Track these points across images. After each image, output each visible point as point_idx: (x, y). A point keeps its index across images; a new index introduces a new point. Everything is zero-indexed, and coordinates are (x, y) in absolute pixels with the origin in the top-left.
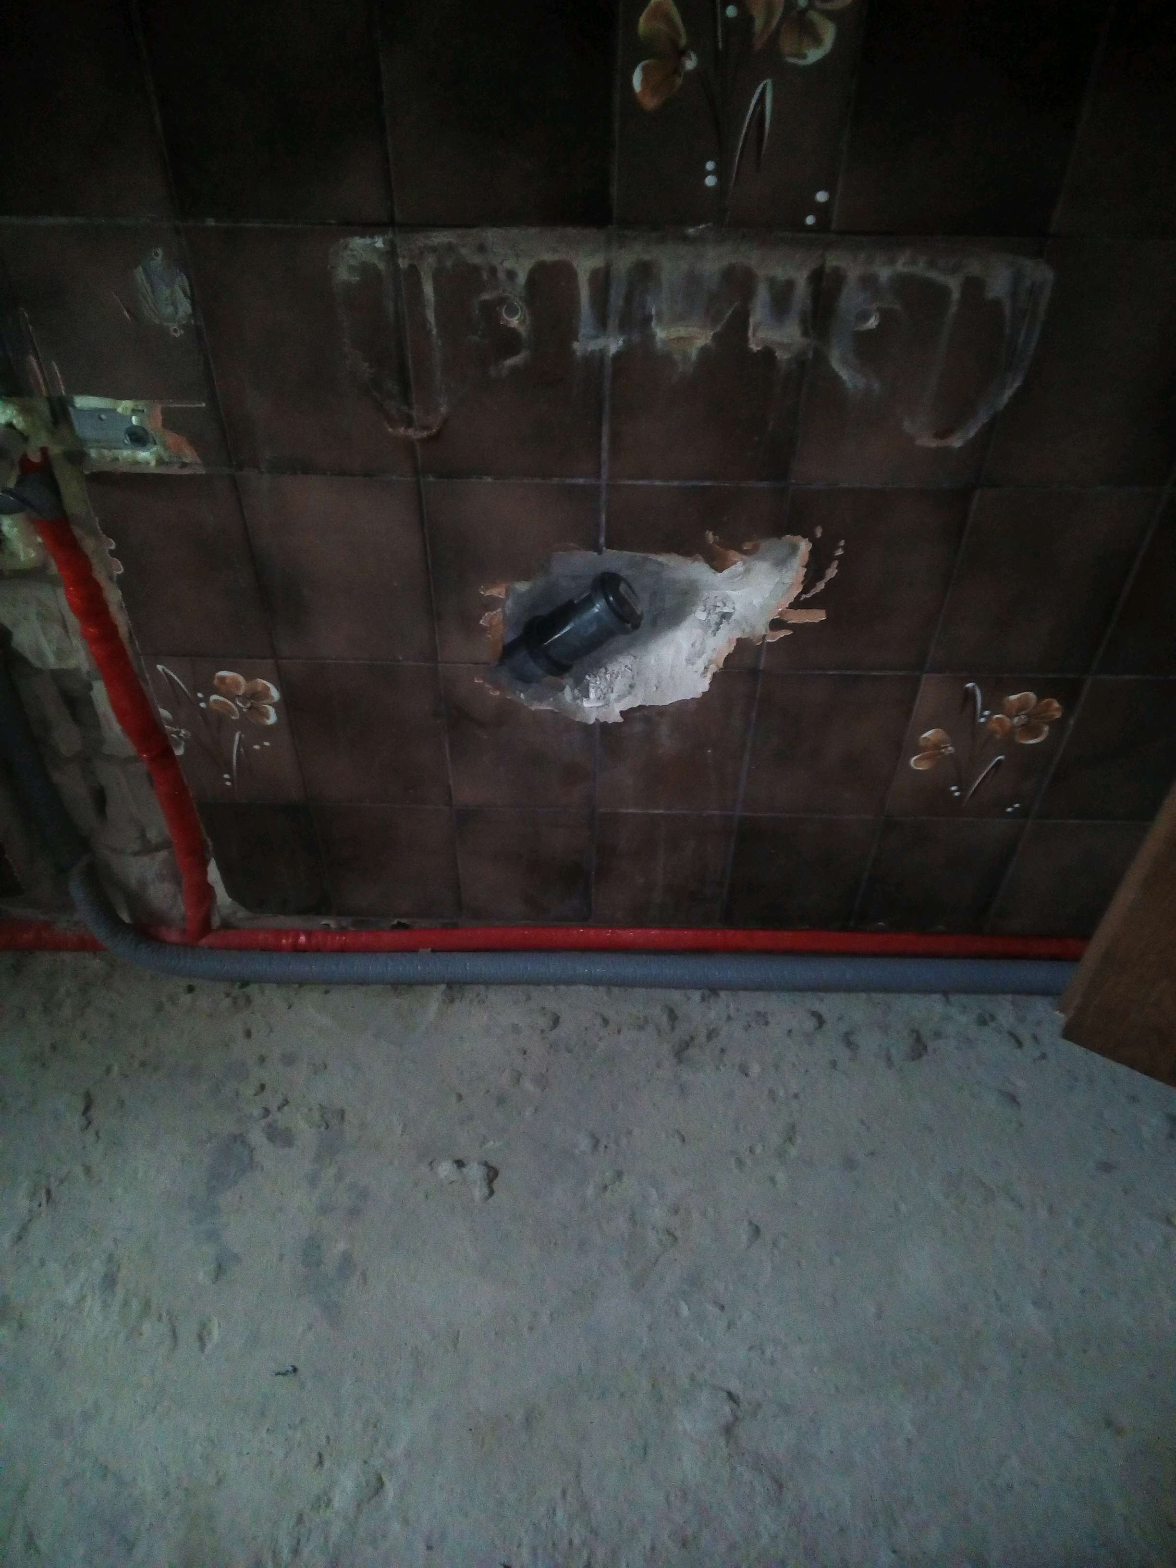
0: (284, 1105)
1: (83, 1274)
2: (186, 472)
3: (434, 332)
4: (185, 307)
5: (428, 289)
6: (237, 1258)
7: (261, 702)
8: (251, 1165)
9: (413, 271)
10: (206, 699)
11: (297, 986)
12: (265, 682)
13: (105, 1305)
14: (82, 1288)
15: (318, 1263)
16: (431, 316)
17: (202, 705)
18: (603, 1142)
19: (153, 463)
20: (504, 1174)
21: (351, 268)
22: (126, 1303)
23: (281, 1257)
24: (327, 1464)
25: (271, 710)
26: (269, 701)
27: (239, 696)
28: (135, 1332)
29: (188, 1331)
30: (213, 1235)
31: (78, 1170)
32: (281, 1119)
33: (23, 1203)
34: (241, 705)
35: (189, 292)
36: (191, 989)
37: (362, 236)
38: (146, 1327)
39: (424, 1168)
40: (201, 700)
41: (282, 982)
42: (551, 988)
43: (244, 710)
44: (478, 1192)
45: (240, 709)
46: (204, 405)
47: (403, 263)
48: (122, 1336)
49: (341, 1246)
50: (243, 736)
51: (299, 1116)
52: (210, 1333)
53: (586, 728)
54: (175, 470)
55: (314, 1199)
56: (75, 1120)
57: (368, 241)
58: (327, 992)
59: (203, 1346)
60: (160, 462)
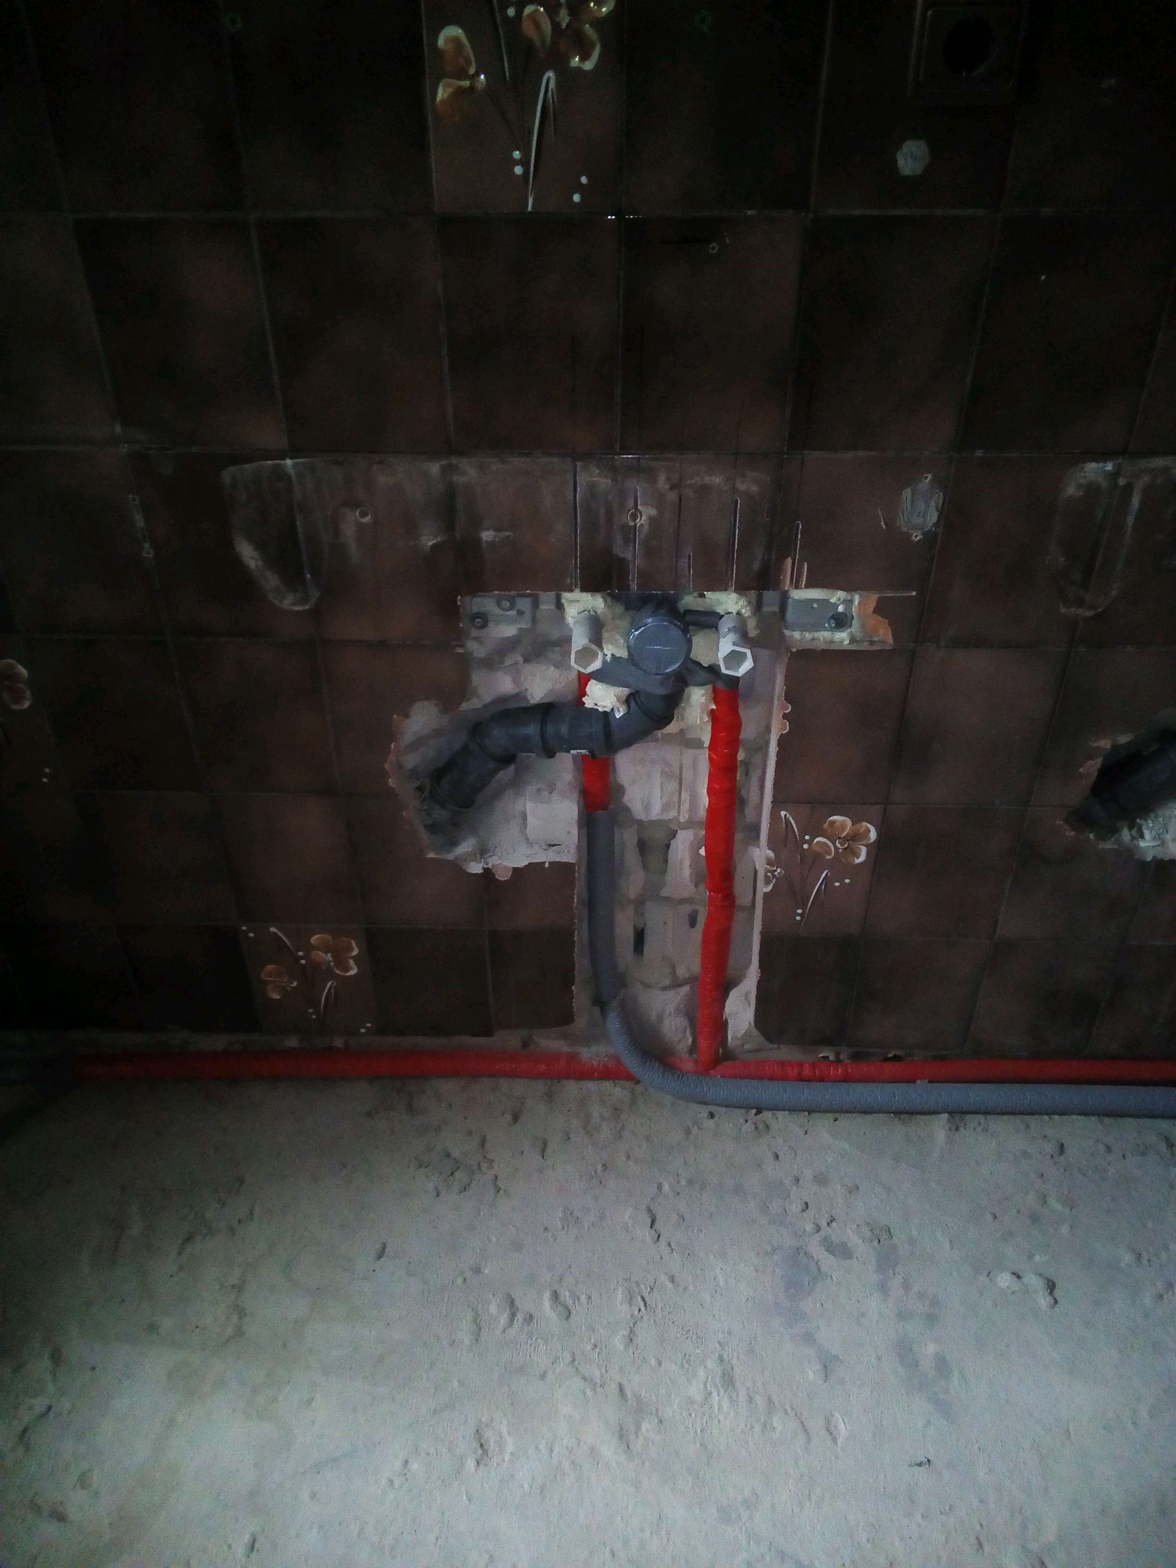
0: (832, 1221)
1: (701, 1373)
2: (874, 648)
3: (1128, 533)
4: (933, 517)
5: (1136, 501)
6: (836, 1358)
7: (856, 843)
8: (819, 1275)
9: (1129, 487)
10: (810, 842)
11: (807, 1113)
12: (867, 824)
13: (733, 1402)
14: (705, 1387)
15: (917, 1364)
16: (1130, 520)
17: (806, 846)
18: (1145, 1257)
19: (847, 642)
20: (1059, 1285)
21: (1080, 486)
22: (750, 1400)
23: (879, 1359)
24: (987, 1549)
25: (864, 850)
26: (864, 842)
27: (840, 838)
28: (766, 1426)
29: (816, 1426)
30: (809, 1338)
31: (663, 1278)
32: (835, 1233)
33: (622, 1309)
34: (838, 845)
35: (940, 506)
36: (712, 1115)
37: (1097, 462)
38: (776, 1421)
39: (982, 1278)
40: (806, 842)
41: (794, 1109)
42: (1046, 1117)
43: (840, 851)
44: (1043, 1301)
45: (836, 849)
46: (914, 593)
47: (1122, 482)
48: (757, 1429)
49: (931, 1348)
50: (829, 874)
51: (849, 1231)
52: (836, 1427)
53: (1143, 865)
54: (865, 647)
55: (890, 1305)
56: (647, 1235)
57: (1101, 465)
58: (836, 1120)
59: (835, 1440)
60: (853, 640)
